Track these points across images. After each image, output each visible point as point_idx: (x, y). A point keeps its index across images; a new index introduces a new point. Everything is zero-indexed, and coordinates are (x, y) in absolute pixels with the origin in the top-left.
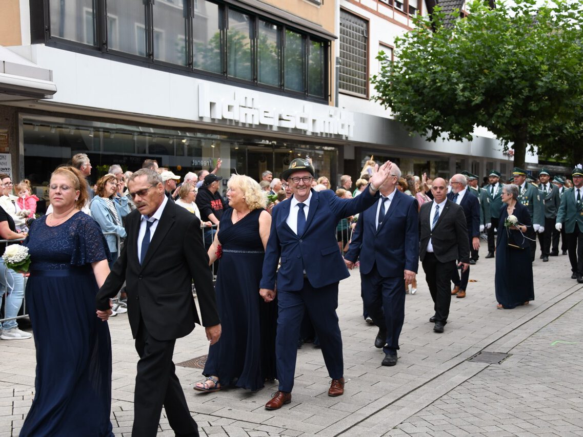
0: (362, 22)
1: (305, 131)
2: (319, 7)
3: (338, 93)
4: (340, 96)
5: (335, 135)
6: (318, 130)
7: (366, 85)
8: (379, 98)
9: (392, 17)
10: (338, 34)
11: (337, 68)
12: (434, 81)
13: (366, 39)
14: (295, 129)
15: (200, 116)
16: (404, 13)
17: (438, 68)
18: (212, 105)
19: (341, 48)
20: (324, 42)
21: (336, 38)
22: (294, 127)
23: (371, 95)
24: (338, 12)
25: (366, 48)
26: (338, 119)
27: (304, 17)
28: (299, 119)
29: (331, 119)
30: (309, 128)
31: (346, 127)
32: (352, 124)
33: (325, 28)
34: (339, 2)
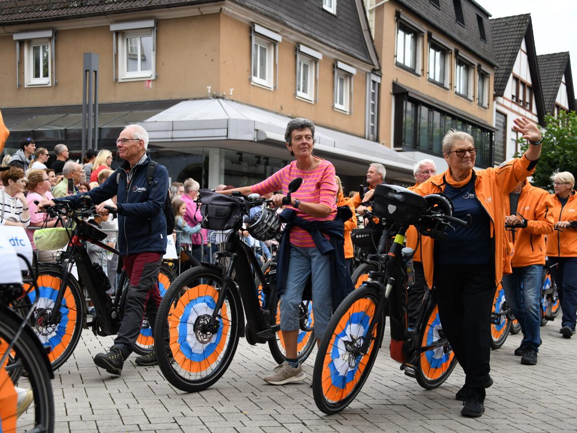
0: (503, 117)
2: (486, 110)
9: (517, 111)
10: (495, 126)
12: (565, 160)
13: (505, 127)
16: (524, 107)
17: (567, 152)
20: (490, 132)
24: (495, 113)
25: (505, 133)
27: (480, 118)
33: (489, 123)
34: (495, 106)
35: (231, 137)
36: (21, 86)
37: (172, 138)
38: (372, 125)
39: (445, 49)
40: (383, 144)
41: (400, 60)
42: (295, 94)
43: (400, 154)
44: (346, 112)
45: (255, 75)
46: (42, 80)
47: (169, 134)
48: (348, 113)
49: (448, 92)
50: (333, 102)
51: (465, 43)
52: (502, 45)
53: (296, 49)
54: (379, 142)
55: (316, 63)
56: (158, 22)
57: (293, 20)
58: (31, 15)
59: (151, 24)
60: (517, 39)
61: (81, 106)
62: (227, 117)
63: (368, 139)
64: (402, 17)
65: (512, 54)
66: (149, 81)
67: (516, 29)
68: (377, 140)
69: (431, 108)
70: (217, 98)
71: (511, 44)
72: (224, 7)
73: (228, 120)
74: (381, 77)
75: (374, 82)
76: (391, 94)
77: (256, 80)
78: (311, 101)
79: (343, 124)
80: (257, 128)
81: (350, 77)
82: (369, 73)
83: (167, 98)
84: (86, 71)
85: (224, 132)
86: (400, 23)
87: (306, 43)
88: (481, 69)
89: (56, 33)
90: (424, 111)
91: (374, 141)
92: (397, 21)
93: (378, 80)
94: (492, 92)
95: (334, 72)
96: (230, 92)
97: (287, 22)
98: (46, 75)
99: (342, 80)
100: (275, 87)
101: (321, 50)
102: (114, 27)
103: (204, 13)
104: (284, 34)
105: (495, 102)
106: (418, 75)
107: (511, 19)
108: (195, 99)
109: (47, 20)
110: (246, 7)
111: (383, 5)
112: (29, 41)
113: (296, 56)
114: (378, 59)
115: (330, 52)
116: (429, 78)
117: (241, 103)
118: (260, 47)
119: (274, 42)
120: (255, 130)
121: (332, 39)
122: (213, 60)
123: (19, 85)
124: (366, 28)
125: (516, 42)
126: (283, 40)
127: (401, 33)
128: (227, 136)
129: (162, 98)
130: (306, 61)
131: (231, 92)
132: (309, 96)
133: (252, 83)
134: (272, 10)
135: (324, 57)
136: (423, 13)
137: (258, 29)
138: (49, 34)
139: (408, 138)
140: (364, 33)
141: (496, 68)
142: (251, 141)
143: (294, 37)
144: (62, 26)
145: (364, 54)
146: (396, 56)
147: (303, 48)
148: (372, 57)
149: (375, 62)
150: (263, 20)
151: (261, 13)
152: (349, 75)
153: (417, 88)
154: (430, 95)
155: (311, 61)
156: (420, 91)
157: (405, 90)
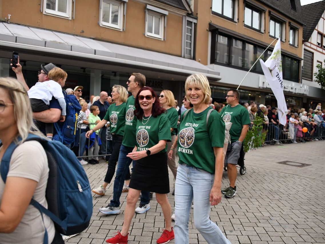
0: (311, 54)
1: (292, 92)
2: (296, 49)
3: (302, 79)
4: (303, 80)
5: (302, 94)
6: (297, 92)
7: (312, 76)
8: (316, 81)
9: (322, 52)
10: (303, 58)
11: (302, 70)
13: (313, 60)
14: (289, 92)
15: (260, 86)
18: (263, 83)
19: (304, 63)
20: (299, 61)
21: (303, 59)
22: (288, 91)
23: (313, 80)
24: (303, 50)
25: (312, 62)
26: (304, 88)
27: (291, 52)
28: (290, 88)
29: (301, 88)
30: (293, 91)
31: (306, 91)
32: (308, 90)
33: (299, 56)
34: (304, 47)
38: (189, 48)
39: (261, 10)
40: (199, 62)
41: (218, 11)
44: (161, 39)
49: (263, 34)
50: (145, 31)
51: (278, 9)
52: (311, 16)
54: (195, 60)
55: (124, 4)
60: (320, 12)
63: (184, 57)
65: (316, 20)
67: (320, 8)
68: (194, 58)
69: (245, 41)
71: (316, 15)
74: (197, 19)
75: (190, 22)
76: (207, 30)
77: (51, 11)
78: (120, 29)
79: (158, 47)
81: (164, 17)
82: (185, 16)
88: (290, 25)
91: (191, 59)
93: (194, 21)
94: (301, 39)
95: (145, 12)
100: (73, 18)
105: (303, 45)
106: (236, 22)
107: (318, 3)
116: (244, 24)
125: (319, 14)
131: (9, 17)
132: (118, 26)
133: (44, 13)
141: (303, 26)
145: (177, 3)
148: (185, 6)
149: (188, 9)
152: (163, 15)
153: (234, 30)
154: (246, 34)
155: (121, 4)
156: (238, 32)
157: (216, 27)
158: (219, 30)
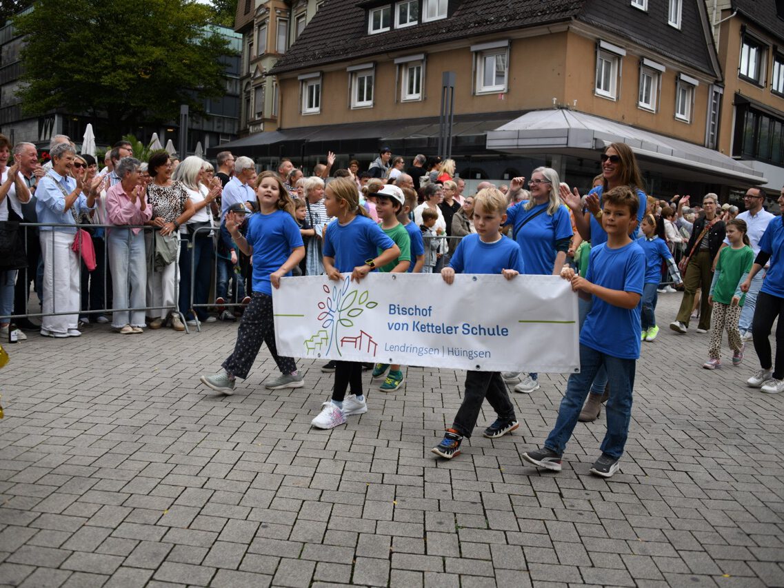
35: (571, 145)
36: (398, 101)
37: (518, 146)
38: (712, 134)
40: (722, 152)
41: (743, 72)
42: (637, 105)
43: (737, 162)
44: (687, 121)
45: (599, 86)
46: (415, 96)
47: (515, 142)
48: (689, 123)
50: (675, 111)
53: (640, 63)
54: (718, 151)
55: (659, 75)
56: (512, 42)
57: (637, 36)
58: (409, 42)
59: (505, 43)
61: (439, 117)
62: (568, 127)
63: (708, 147)
64: (747, 31)
66: (502, 94)
68: (716, 148)
69: (773, 119)
70: (561, 108)
72: (571, 26)
73: (568, 129)
74: (723, 88)
75: (716, 93)
76: (732, 105)
77: (600, 91)
78: (653, 111)
79: (683, 132)
80: (595, 137)
81: (693, 89)
82: (712, 85)
83: (517, 109)
84: (444, 87)
85: (564, 141)
86: (745, 37)
87: (651, 57)
89: (427, 56)
90: (765, 120)
91: (713, 149)
92: (742, 35)
93: (721, 91)
95: (676, 84)
96: (573, 103)
97: (632, 38)
98: (418, 91)
99: (684, 92)
100: (618, 98)
101: (664, 63)
102: (474, 48)
103: (552, 32)
104: (629, 49)
106: (762, 87)
108: (541, 110)
109: (420, 46)
110: (593, 25)
111: (729, 20)
112: (406, 64)
113: (639, 69)
114: (721, 71)
115: (674, 65)
116: (773, 90)
117: (584, 113)
118: (605, 61)
119: (619, 57)
120: (594, 139)
121: (676, 53)
122: (559, 74)
123: (397, 101)
124: (711, 42)
126: (627, 54)
127: (746, 47)
128: (567, 144)
129: (512, 109)
130: (650, 73)
131: (575, 103)
132: (651, 106)
133: (596, 95)
134: (618, 27)
135: (667, 69)
136: (769, 28)
137: (603, 44)
138: (422, 57)
139: (747, 146)
140: (708, 46)
142: (590, 149)
143: (638, 52)
144: (432, 49)
145: (707, 67)
146: (740, 69)
147: (646, 62)
148: (715, 70)
149: (718, 74)
150: (609, 36)
151: (606, 30)
152: (692, 86)
153: (759, 99)
154: (772, 105)
155: (654, 74)
156: (762, 102)
157: (747, 100)
158: (752, 105)
